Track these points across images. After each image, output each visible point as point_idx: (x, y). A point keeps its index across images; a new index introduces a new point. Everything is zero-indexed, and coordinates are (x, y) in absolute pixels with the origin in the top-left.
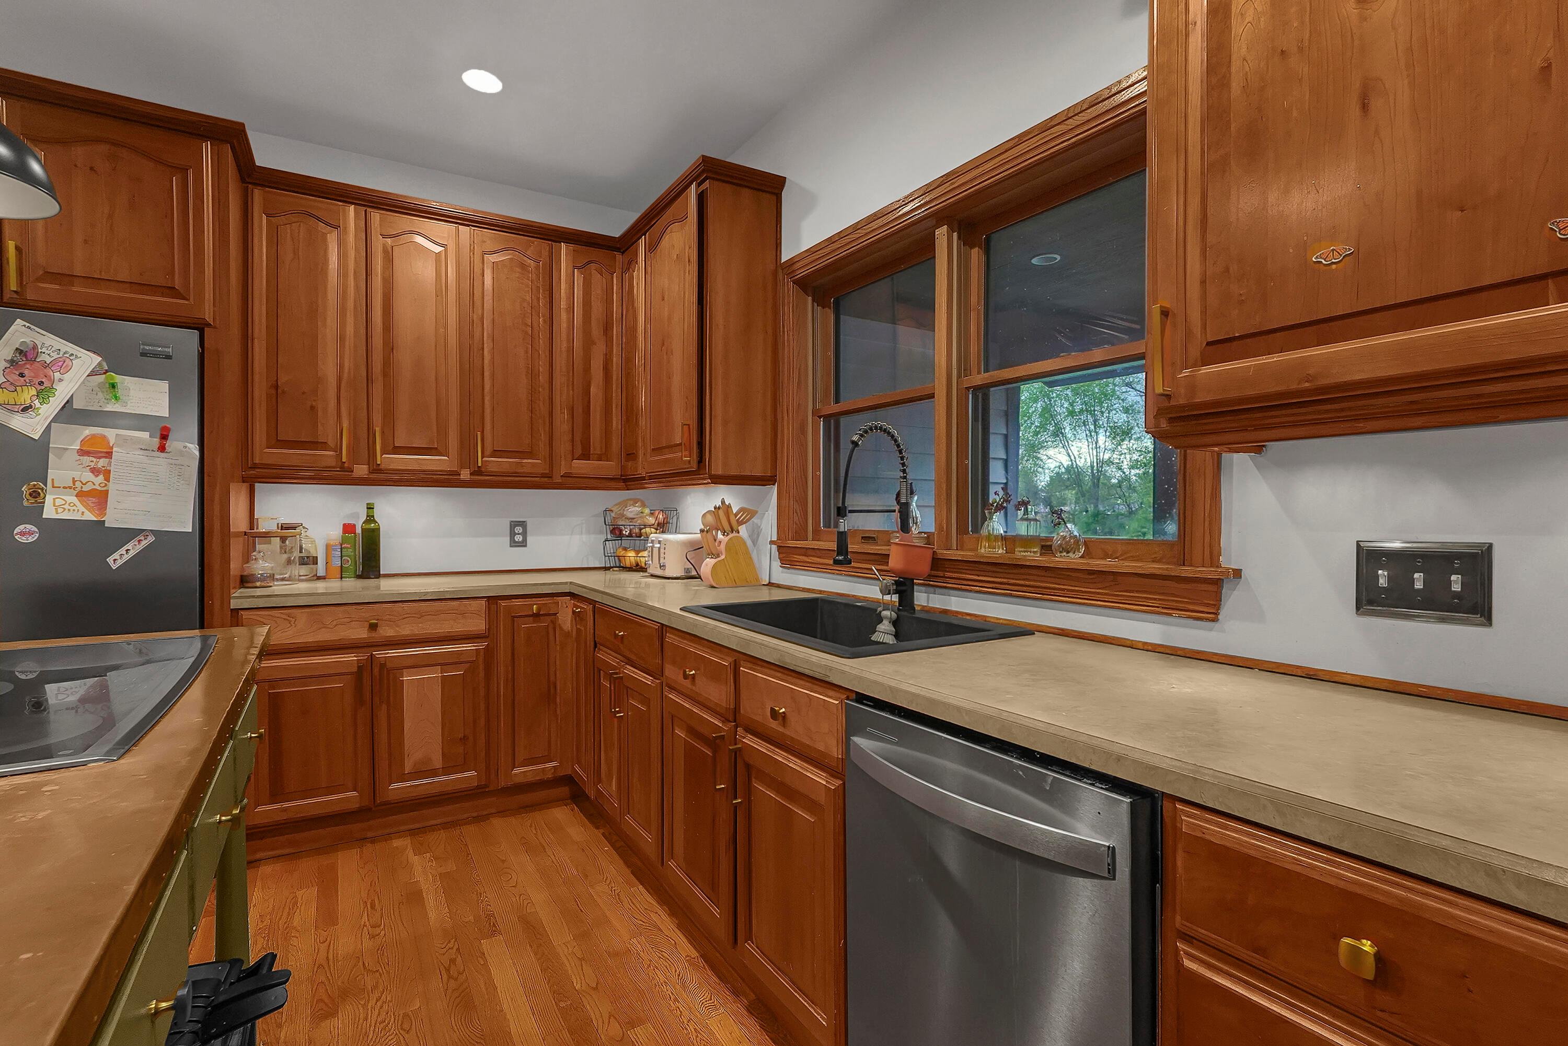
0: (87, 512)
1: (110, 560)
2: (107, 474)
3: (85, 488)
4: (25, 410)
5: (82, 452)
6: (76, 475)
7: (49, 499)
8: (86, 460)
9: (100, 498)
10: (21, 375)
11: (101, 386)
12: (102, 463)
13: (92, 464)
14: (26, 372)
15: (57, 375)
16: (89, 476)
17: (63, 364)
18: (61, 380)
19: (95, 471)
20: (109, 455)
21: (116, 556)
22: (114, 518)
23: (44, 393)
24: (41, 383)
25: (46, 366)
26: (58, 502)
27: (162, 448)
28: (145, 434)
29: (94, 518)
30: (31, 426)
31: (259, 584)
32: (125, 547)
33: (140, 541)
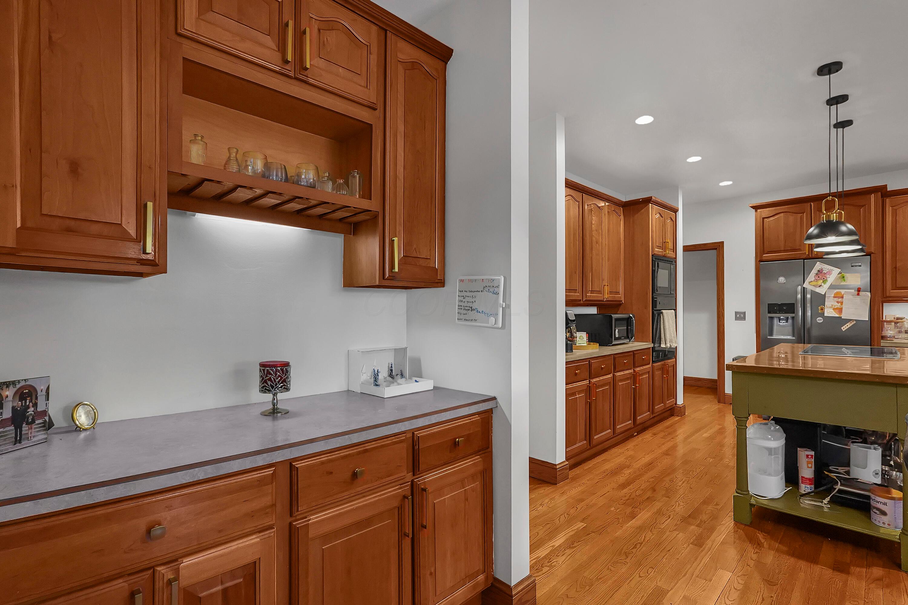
0: (836, 314)
1: (842, 328)
2: (842, 303)
3: (835, 307)
4: (819, 286)
5: (834, 297)
6: (833, 303)
7: (826, 310)
8: (836, 299)
9: (840, 310)
10: (819, 277)
11: (840, 277)
12: (840, 300)
13: (837, 300)
14: (820, 276)
15: (828, 276)
16: (837, 304)
17: (830, 273)
18: (829, 277)
19: (838, 302)
20: (842, 297)
21: (844, 327)
22: (844, 316)
23: (825, 281)
24: (824, 279)
25: (825, 274)
26: (828, 311)
27: (858, 294)
28: (853, 291)
29: (838, 316)
30: (821, 291)
31: (889, 339)
32: (847, 324)
33: (851, 323)
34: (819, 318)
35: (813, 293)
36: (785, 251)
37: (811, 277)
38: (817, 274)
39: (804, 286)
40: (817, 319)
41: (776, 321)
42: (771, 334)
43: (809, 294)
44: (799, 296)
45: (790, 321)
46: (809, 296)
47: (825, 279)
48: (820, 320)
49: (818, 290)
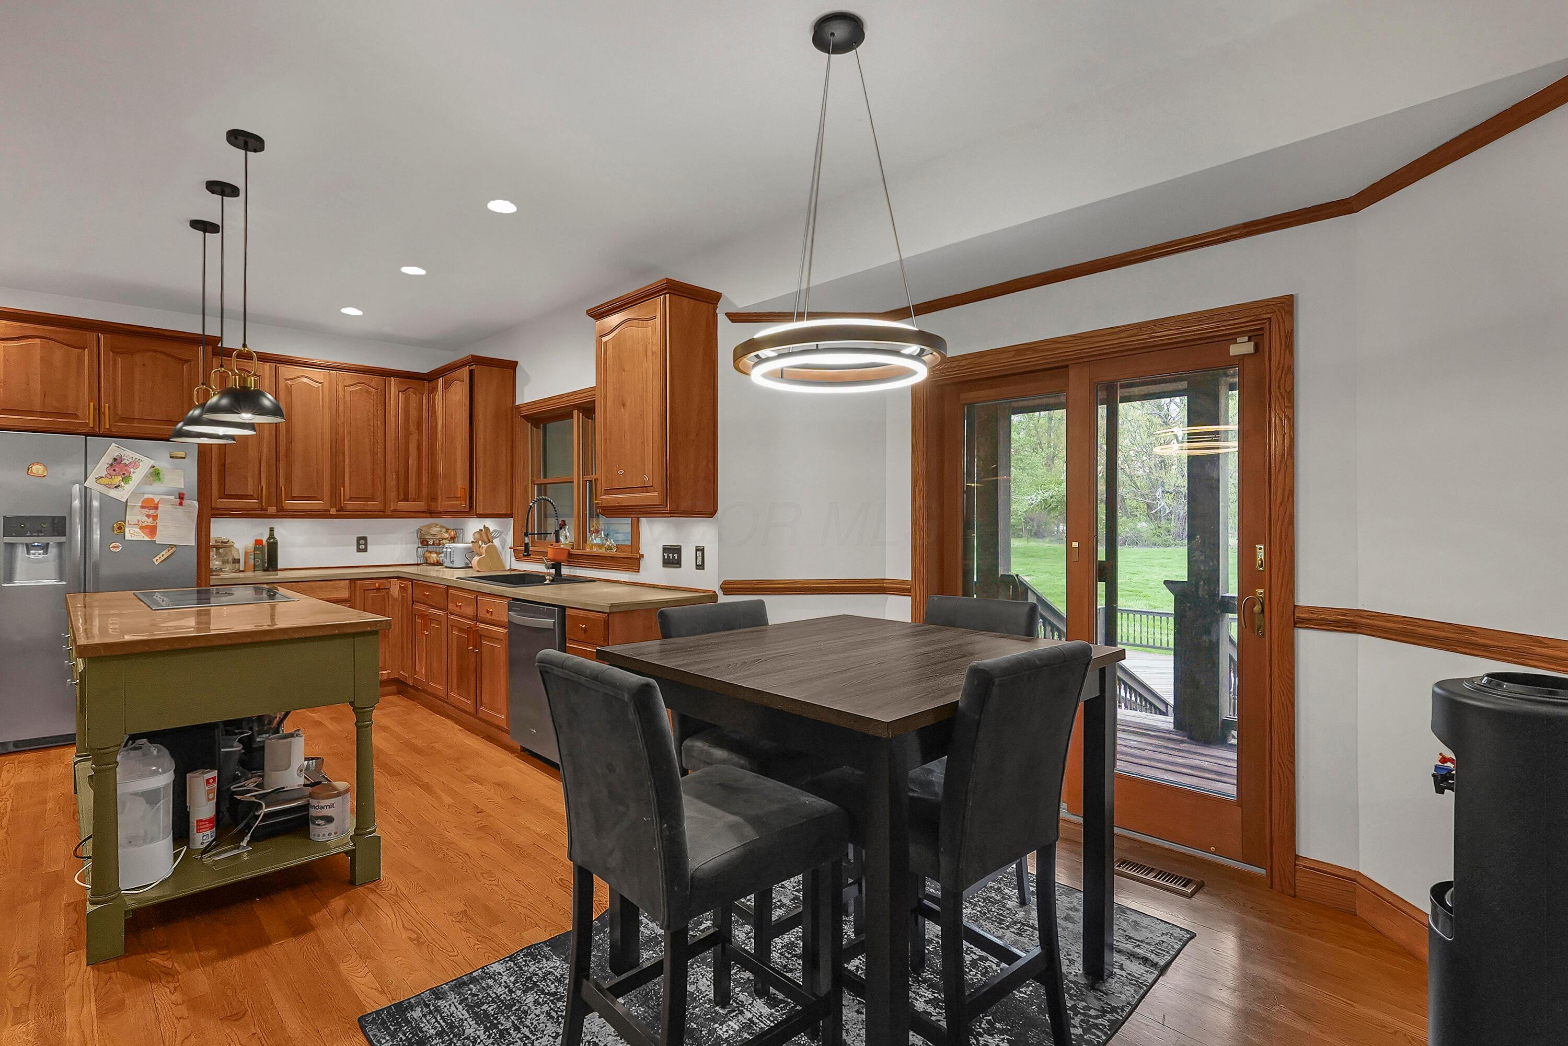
0: (145, 536)
1: (154, 560)
2: (155, 517)
3: (144, 525)
4: (116, 487)
5: (142, 507)
6: (139, 518)
7: (127, 530)
8: (144, 510)
9: (152, 530)
10: (114, 470)
11: (151, 474)
12: (152, 512)
13: (147, 513)
14: (116, 469)
15: (132, 470)
16: (145, 518)
17: (135, 464)
18: (134, 472)
19: (148, 516)
20: (156, 508)
21: (157, 558)
22: (158, 539)
23: (126, 478)
24: (124, 474)
25: (126, 465)
26: (131, 532)
27: (181, 504)
28: (173, 497)
29: (147, 539)
30: (121, 495)
31: (214, 573)
32: (162, 554)
33: (169, 550)
34: (113, 544)
35: (103, 498)
36: (43, 414)
37: (100, 468)
38: (111, 465)
39: (85, 485)
40: (111, 546)
41: (21, 552)
42: (10, 577)
43: (96, 499)
44: (76, 503)
45: (53, 551)
46: (96, 504)
47: (126, 474)
48: (117, 547)
49: (113, 493)
